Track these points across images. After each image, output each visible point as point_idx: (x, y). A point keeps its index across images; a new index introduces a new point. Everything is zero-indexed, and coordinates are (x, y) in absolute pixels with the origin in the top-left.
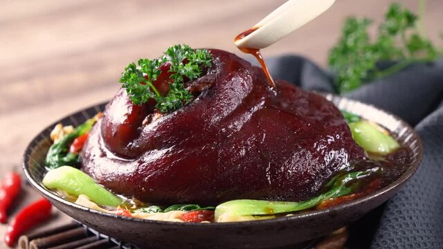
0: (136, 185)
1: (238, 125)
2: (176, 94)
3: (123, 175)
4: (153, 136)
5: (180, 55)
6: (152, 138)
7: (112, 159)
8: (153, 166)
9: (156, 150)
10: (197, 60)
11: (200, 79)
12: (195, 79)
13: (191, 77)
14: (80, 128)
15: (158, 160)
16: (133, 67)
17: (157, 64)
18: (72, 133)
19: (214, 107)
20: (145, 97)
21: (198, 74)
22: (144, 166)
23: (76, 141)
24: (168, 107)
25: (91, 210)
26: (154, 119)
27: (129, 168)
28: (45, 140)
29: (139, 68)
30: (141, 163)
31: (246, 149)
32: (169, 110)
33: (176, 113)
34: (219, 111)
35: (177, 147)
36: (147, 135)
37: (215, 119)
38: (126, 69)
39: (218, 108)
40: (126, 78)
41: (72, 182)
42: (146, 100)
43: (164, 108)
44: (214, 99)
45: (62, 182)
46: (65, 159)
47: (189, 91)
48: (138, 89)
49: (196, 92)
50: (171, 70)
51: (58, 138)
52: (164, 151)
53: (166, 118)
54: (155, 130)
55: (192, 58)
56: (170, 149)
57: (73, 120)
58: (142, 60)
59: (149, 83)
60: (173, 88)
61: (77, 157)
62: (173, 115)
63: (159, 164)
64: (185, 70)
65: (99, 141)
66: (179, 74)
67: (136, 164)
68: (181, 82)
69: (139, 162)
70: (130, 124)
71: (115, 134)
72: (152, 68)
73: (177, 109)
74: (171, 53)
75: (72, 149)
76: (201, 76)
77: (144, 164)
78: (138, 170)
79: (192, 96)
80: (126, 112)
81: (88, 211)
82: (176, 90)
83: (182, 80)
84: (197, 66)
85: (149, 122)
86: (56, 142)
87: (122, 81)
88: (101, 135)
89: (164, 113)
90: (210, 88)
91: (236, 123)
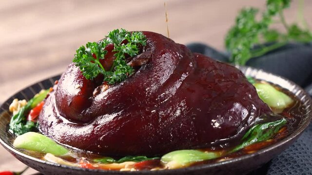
0: (93, 143)
1: (173, 90)
2: (121, 69)
3: (81, 136)
4: (104, 104)
5: (119, 38)
6: (103, 105)
7: (68, 124)
8: (106, 127)
9: (107, 115)
10: (135, 41)
11: (139, 56)
12: (134, 56)
13: (131, 55)
14: (31, 101)
15: (110, 122)
16: (83, 49)
17: (103, 46)
18: (26, 106)
19: (152, 77)
20: (96, 73)
21: (137, 52)
22: (98, 128)
23: (32, 111)
24: (115, 80)
25: (62, 166)
26: (103, 90)
27: (86, 130)
28: (6, 112)
29: (88, 50)
30: (95, 125)
31: (181, 110)
32: (117, 82)
33: (122, 84)
34: (157, 81)
35: (125, 111)
36: (99, 103)
37: (154, 87)
38: (77, 51)
39: (155, 78)
40: (78, 58)
41: (38, 144)
42: (96, 75)
43: (112, 80)
44: (152, 71)
45: (30, 144)
46: (27, 126)
47: (131, 66)
48: (90, 67)
49: (136, 67)
50: (114, 50)
51: (16, 110)
52: (115, 115)
53: (114, 88)
54: (105, 98)
55: (131, 40)
56: (120, 113)
57: (23, 94)
58: (90, 43)
59: (97, 61)
60: (117, 64)
61: (35, 124)
62: (120, 86)
63: (112, 126)
64: (127, 50)
65: (53, 110)
66: (121, 53)
67: (91, 126)
68: (123, 59)
69: (94, 125)
70: (83, 95)
71: (71, 104)
72: (99, 49)
73: (122, 80)
74: (112, 37)
75: (30, 118)
76: (139, 53)
77: (98, 126)
78: (93, 131)
79: (133, 70)
80: (78, 86)
81: (60, 166)
82: (121, 65)
83: (124, 57)
84: (135, 45)
85: (99, 93)
86: (15, 113)
87: (75, 61)
88: (55, 105)
89: (111, 85)
90: (147, 63)
91: (171, 90)
